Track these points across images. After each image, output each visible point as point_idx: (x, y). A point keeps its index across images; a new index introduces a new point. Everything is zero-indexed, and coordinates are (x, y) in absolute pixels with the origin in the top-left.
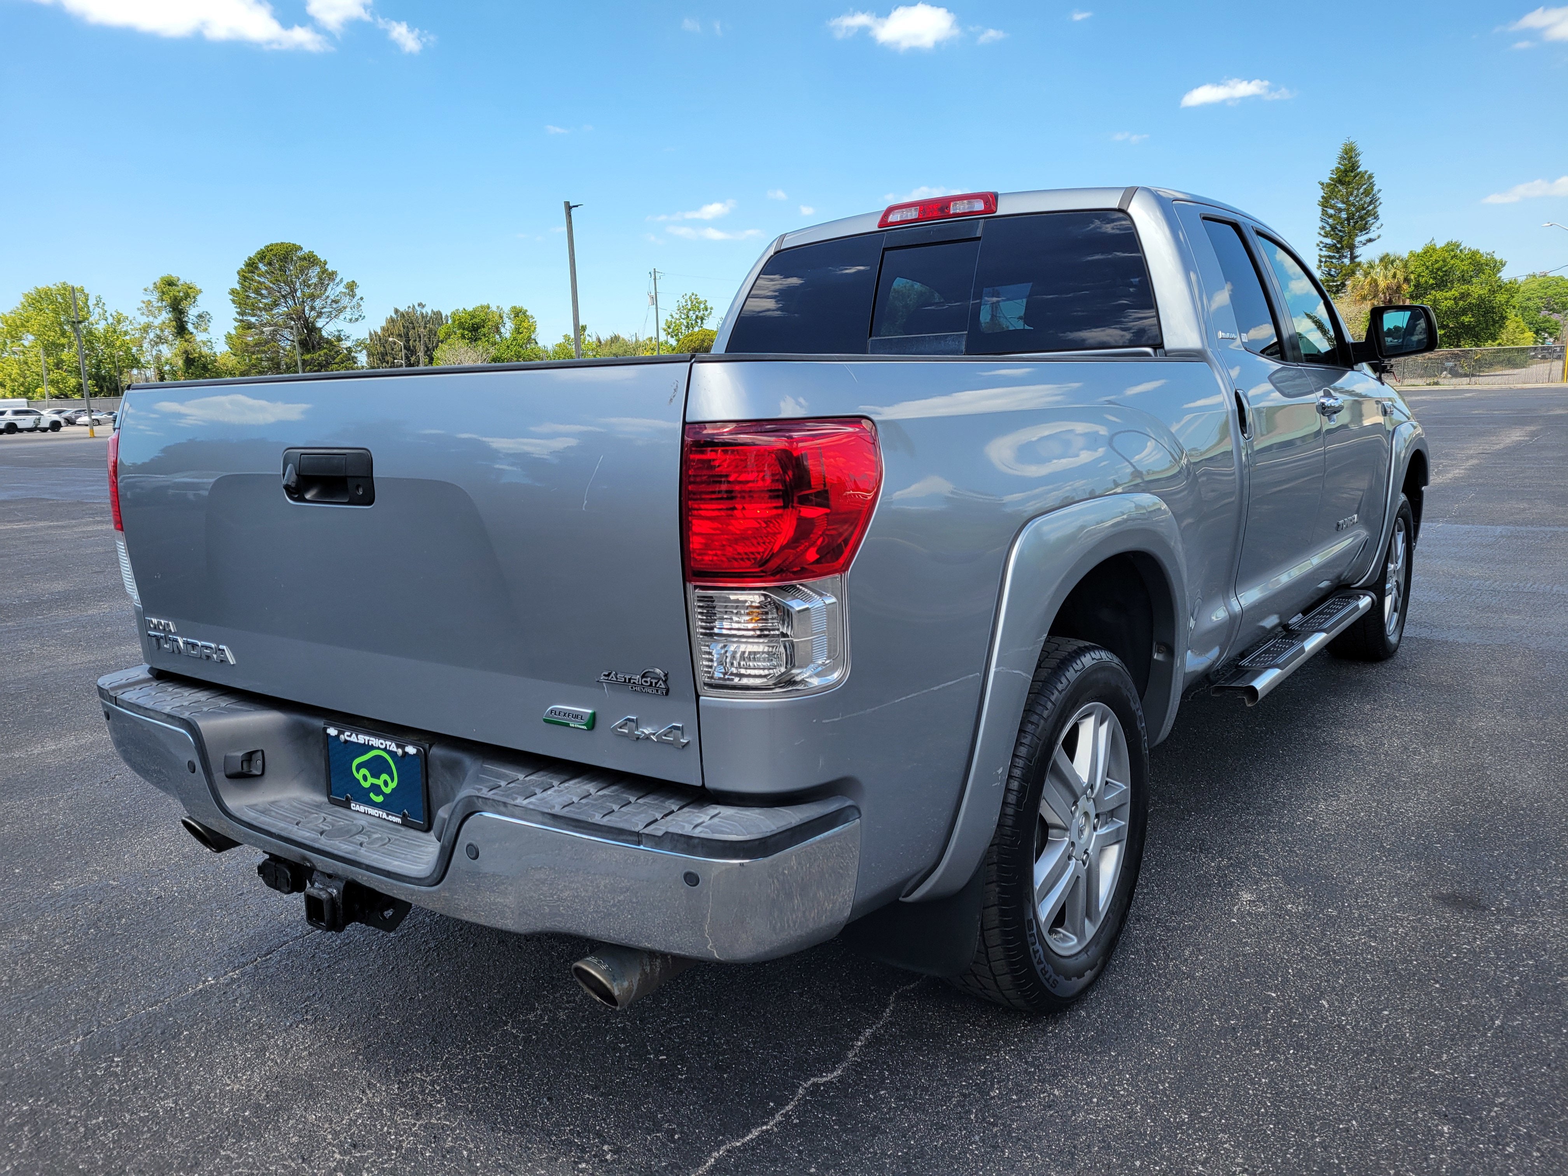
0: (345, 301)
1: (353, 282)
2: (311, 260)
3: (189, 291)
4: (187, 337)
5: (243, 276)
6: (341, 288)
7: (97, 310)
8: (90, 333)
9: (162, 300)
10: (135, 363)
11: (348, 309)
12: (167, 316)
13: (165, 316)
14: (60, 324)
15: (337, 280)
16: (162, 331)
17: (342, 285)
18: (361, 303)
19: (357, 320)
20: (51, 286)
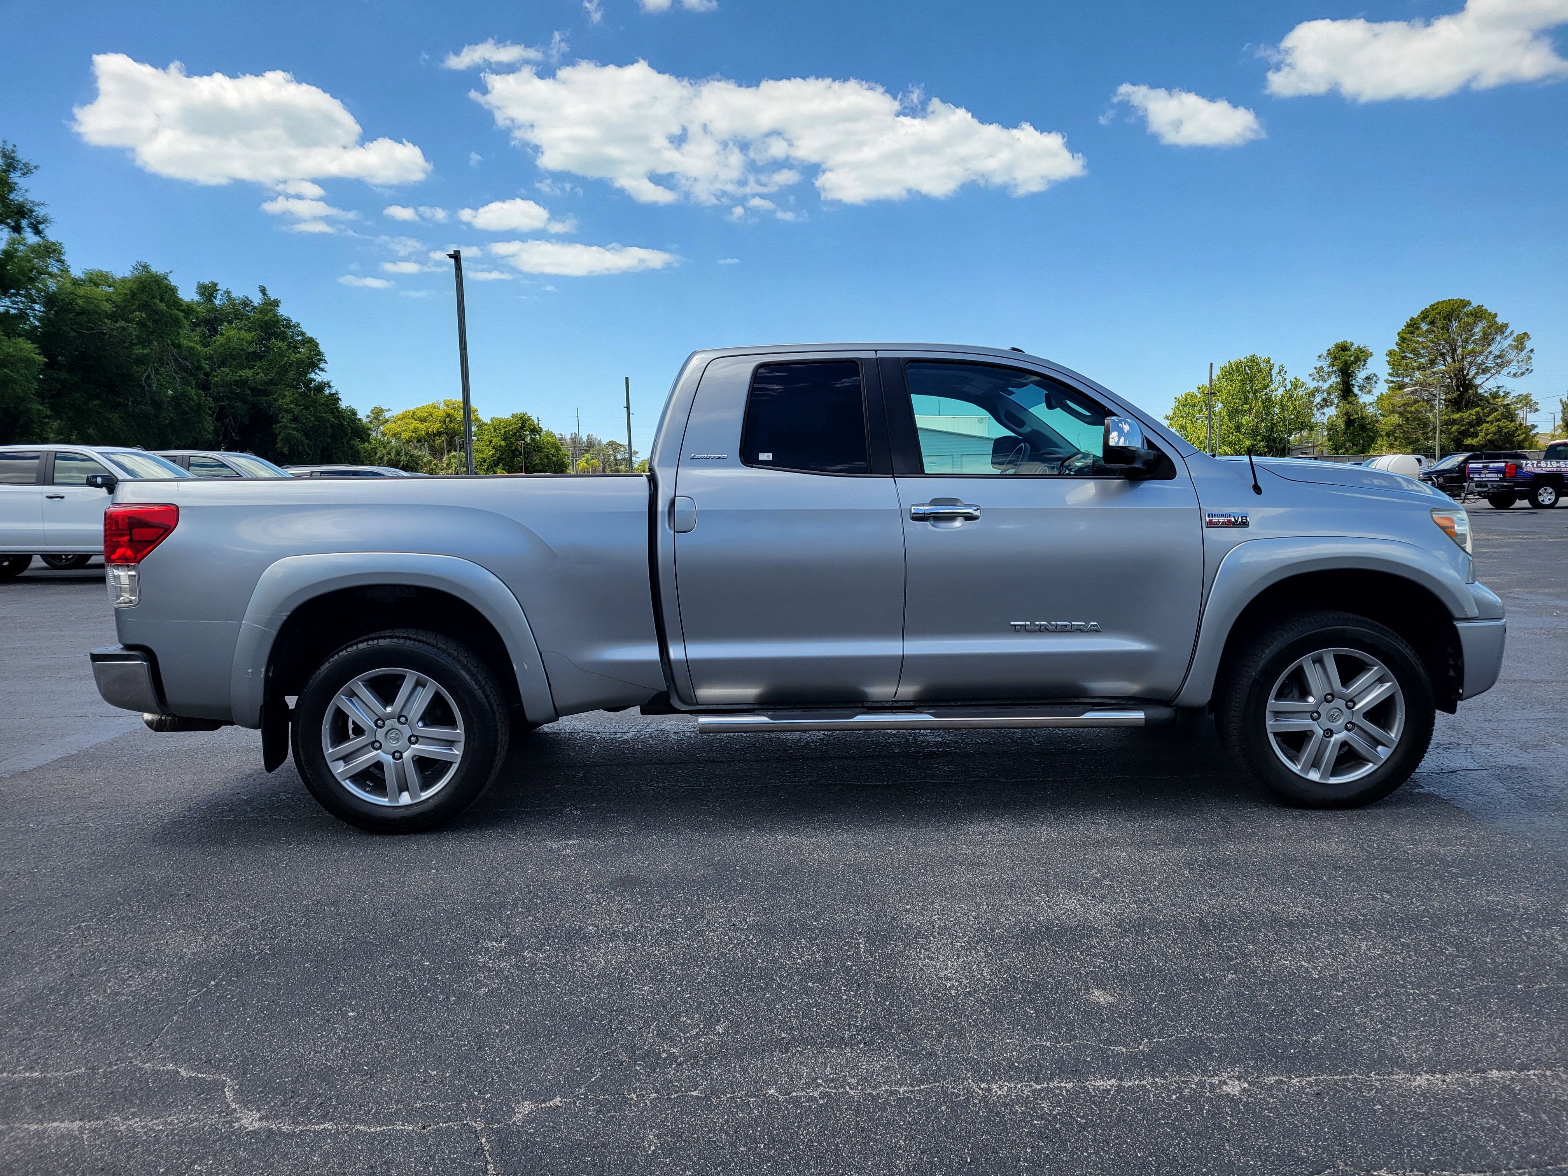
0: (1512, 355)
1: (1525, 334)
2: (1479, 314)
3: (1360, 355)
4: (1350, 399)
5: (1402, 337)
6: (1510, 341)
7: (1279, 377)
8: (1269, 399)
9: (1333, 365)
10: (1305, 425)
11: (1515, 363)
12: (1336, 380)
13: (1334, 380)
14: (1245, 393)
15: (1507, 333)
16: (1329, 394)
17: (1512, 338)
18: (1532, 355)
19: (1522, 374)
20: (1242, 360)
